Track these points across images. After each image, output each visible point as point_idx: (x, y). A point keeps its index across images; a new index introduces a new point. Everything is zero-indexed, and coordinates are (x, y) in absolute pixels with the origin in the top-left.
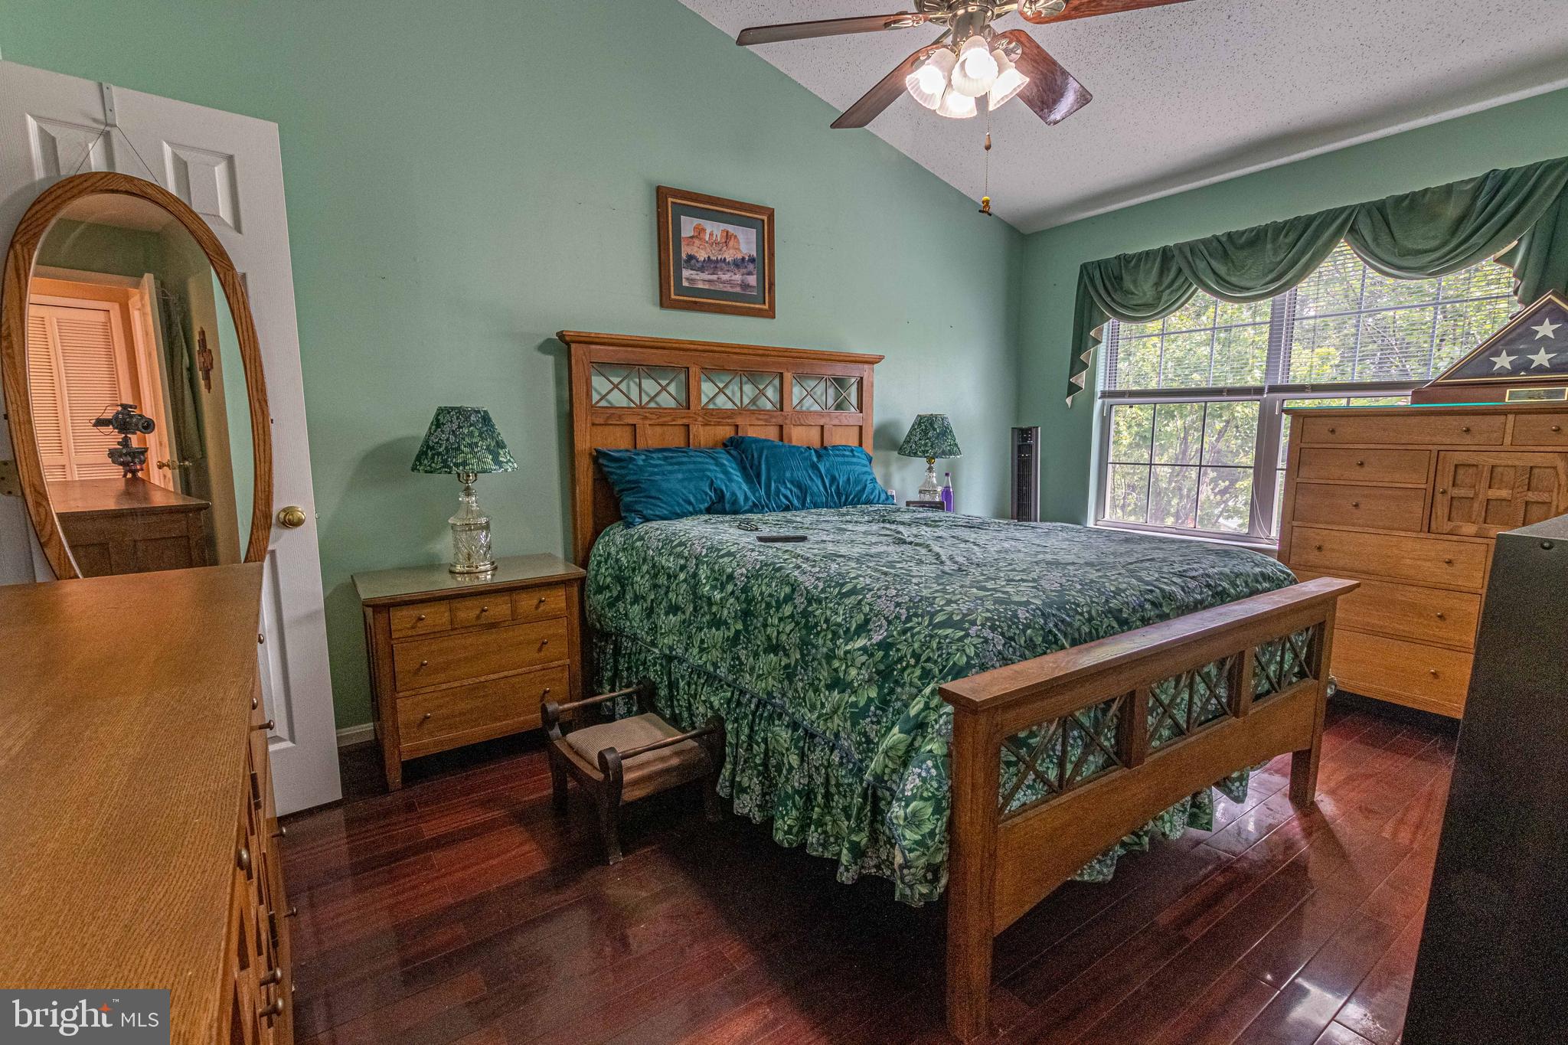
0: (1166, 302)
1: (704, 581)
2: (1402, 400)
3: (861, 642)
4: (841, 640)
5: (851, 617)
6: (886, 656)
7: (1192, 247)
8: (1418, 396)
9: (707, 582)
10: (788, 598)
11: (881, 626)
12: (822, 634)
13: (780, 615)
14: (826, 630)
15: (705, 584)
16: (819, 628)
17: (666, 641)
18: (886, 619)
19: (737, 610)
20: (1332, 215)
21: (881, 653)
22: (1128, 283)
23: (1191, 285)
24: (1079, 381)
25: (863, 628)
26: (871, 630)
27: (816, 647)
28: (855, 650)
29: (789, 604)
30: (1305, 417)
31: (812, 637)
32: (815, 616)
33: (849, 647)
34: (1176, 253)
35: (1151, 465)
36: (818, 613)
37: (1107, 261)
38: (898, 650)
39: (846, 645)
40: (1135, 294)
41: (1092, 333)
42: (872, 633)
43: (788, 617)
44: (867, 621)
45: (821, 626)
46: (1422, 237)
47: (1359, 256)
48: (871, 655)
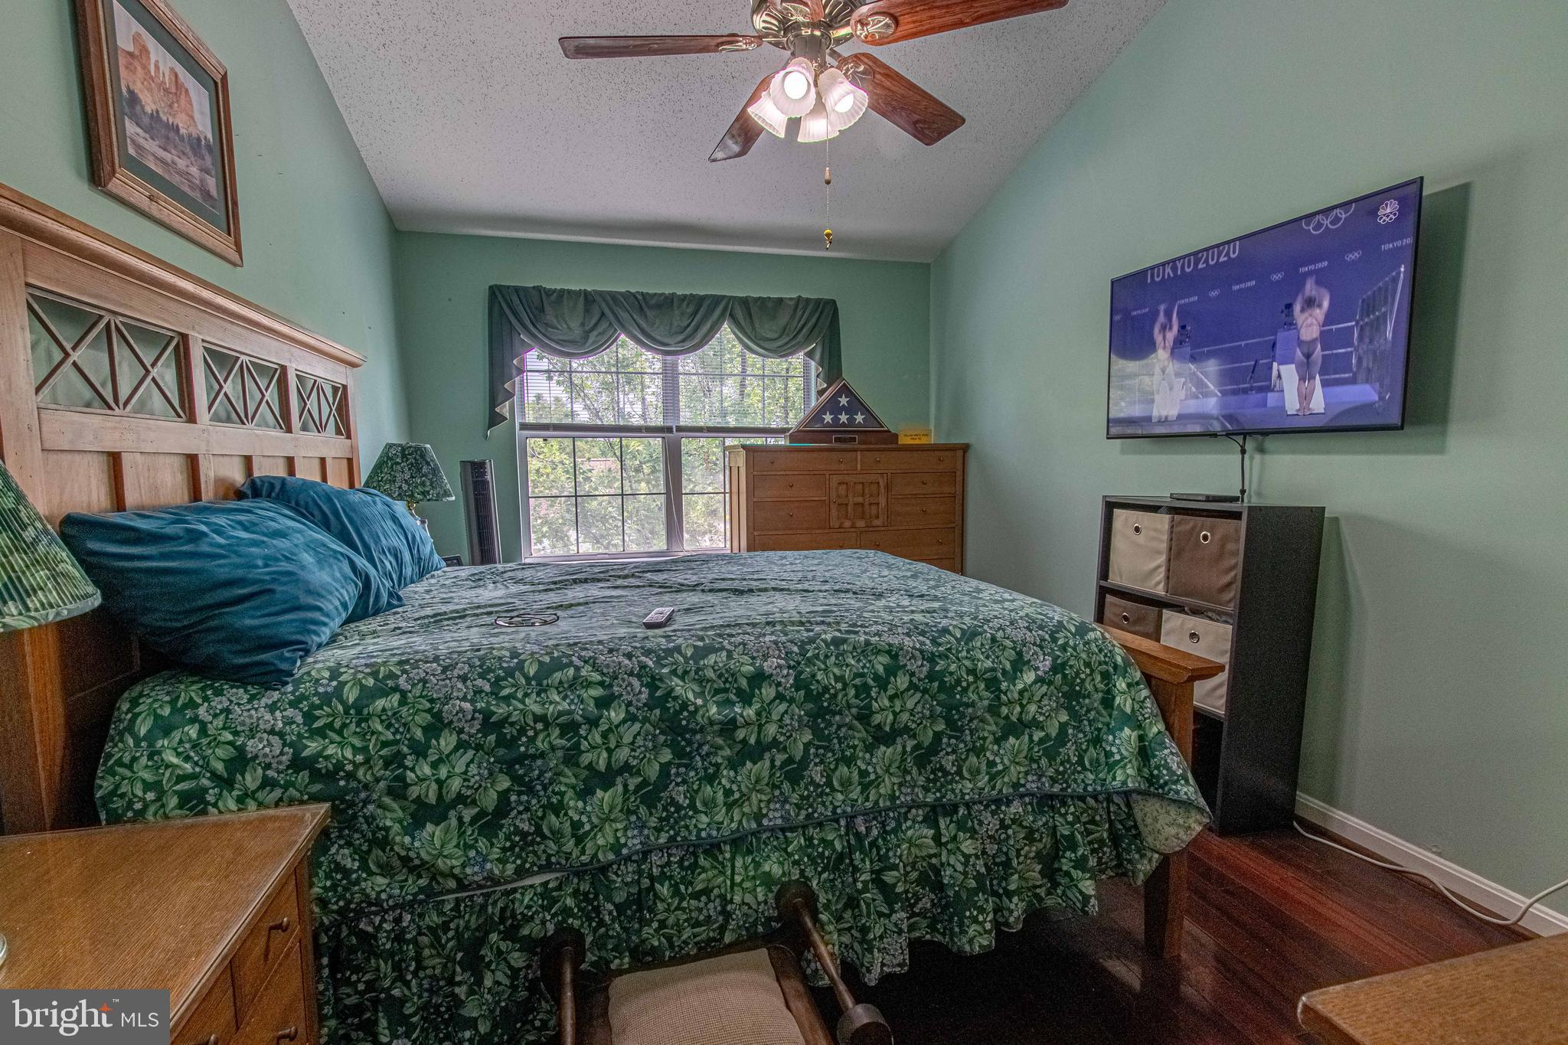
0: (593, 343)
1: (699, 702)
2: (782, 442)
3: (1029, 677)
4: (1005, 684)
5: (997, 657)
6: (1065, 676)
7: (613, 296)
8: (793, 438)
9: (706, 701)
10: (892, 671)
11: (1035, 653)
12: (972, 688)
13: (891, 692)
14: (975, 682)
15: (705, 705)
16: (964, 684)
17: (601, 842)
18: (1034, 644)
19: (800, 716)
20: (718, 300)
21: (1059, 676)
22: (550, 317)
23: (616, 330)
24: (504, 411)
25: (1020, 663)
26: (1029, 661)
27: (973, 705)
28: (1030, 686)
29: (900, 673)
30: (754, 451)
31: (958, 696)
32: (951, 674)
33: (1020, 686)
34: (598, 299)
35: (576, 496)
36: (953, 667)
37: (525, 289)
38: (1071, 667)
39: (1014, 685)
40: (557, 329)
41: (515, 362)
42: (1032, 663)
43: (907, 690)
44: (1020, 654)
45: (967, 680)
46: (769, 329)
47: (735, 334)
48: (1050, 683)
